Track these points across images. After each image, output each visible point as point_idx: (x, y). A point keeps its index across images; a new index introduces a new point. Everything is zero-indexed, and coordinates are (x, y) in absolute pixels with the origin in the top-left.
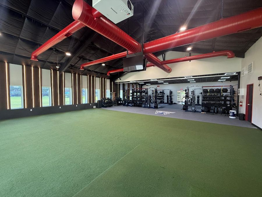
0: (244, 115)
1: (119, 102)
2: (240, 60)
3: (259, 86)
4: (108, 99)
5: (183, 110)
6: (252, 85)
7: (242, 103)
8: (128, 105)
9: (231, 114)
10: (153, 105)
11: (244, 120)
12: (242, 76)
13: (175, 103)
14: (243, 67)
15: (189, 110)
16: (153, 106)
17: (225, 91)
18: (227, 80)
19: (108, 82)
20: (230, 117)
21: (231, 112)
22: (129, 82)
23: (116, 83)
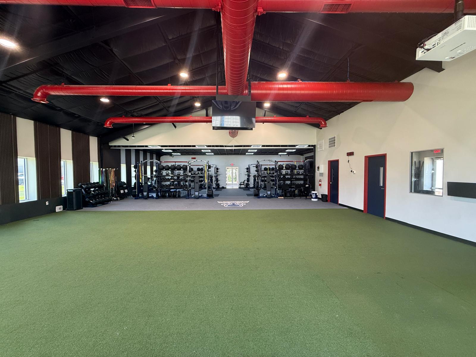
0: (327, 195)
1: (122, 192)
2: (315, 130)
3: (348, 162)
4: (95, 185)
5: (253, 197)
6: (337, 162)
7: (321, 182)
8: (147, 197)
9: (314, 196)
10: (204, 193)
11: (327, 201)
12: (318, 150)
13: (223, 188)
14: (318, 140)
15: (261, 195)
16: (205, 195)
17: (301, 167)
18: (289, 154)
19: (94, 143)
20: (312, 200)
21: (314, 193)
22: (147, 146)
23: (112, 146)
